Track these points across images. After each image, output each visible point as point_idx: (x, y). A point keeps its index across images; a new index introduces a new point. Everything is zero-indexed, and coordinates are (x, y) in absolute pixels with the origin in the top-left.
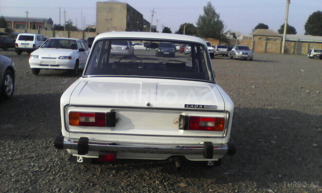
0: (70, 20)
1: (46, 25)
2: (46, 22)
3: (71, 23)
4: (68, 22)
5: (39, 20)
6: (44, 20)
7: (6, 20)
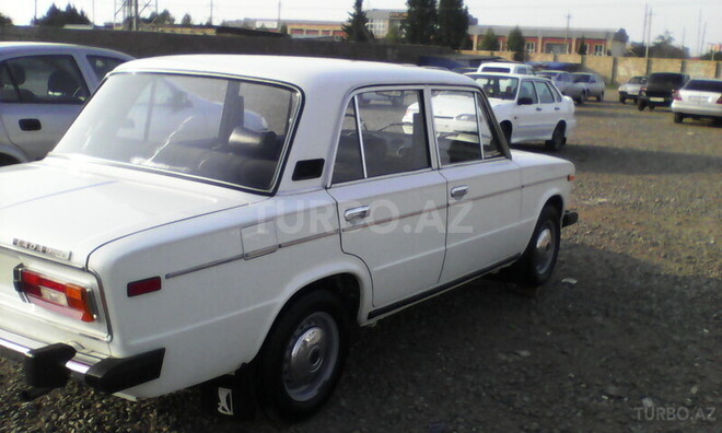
0: (667, 32)
1: (609, 45)
2: (612, 37)
3: (670, 39)
4: (662, 37)
5: (596, 32)
6: (607, 34)
7: (525, 34)
